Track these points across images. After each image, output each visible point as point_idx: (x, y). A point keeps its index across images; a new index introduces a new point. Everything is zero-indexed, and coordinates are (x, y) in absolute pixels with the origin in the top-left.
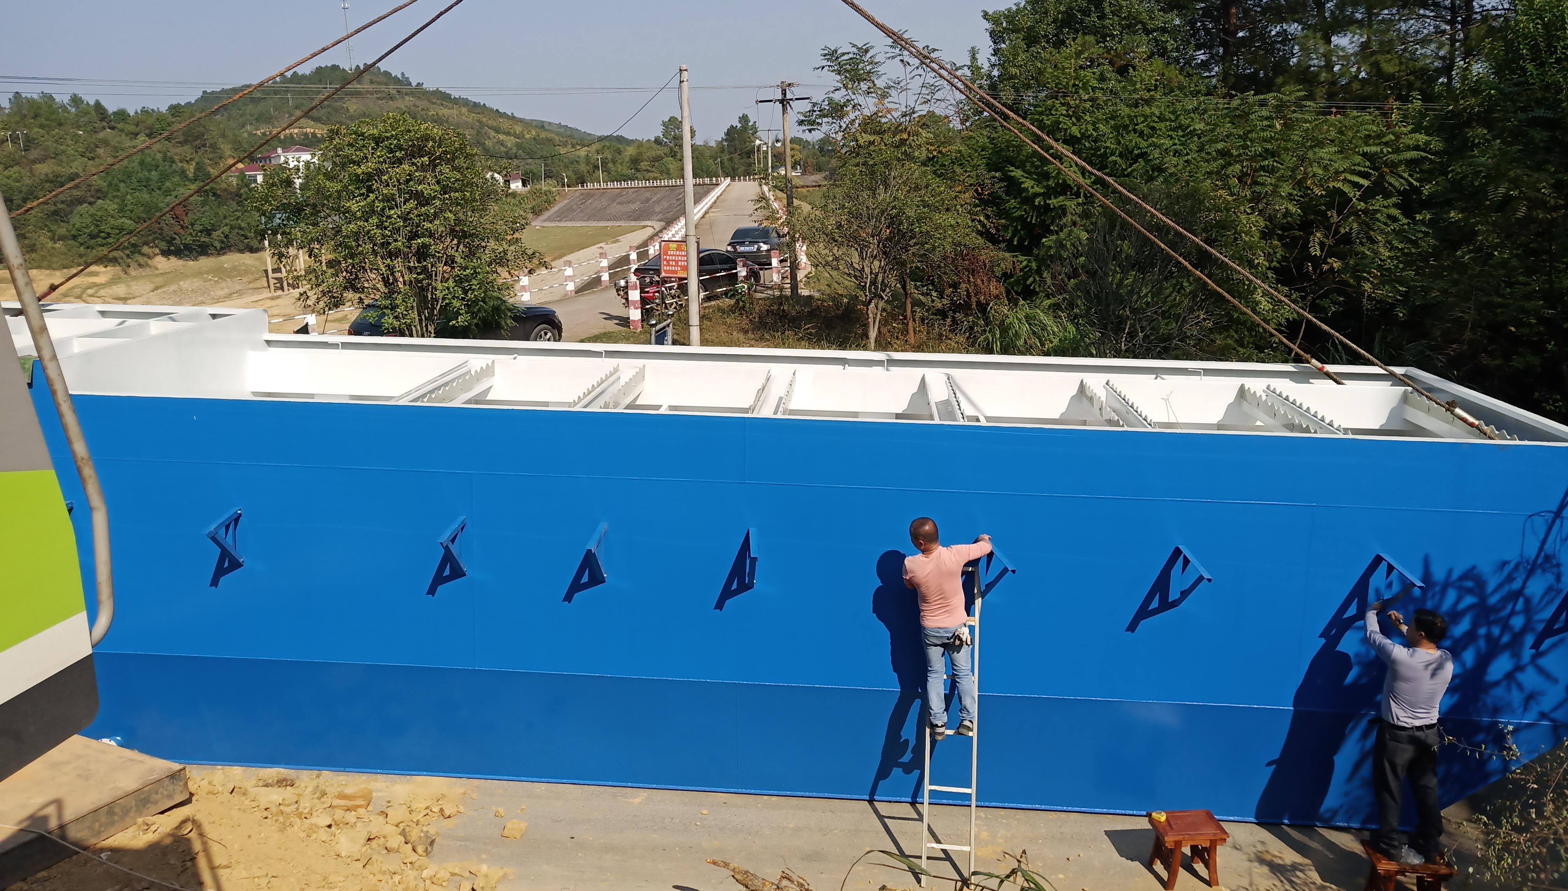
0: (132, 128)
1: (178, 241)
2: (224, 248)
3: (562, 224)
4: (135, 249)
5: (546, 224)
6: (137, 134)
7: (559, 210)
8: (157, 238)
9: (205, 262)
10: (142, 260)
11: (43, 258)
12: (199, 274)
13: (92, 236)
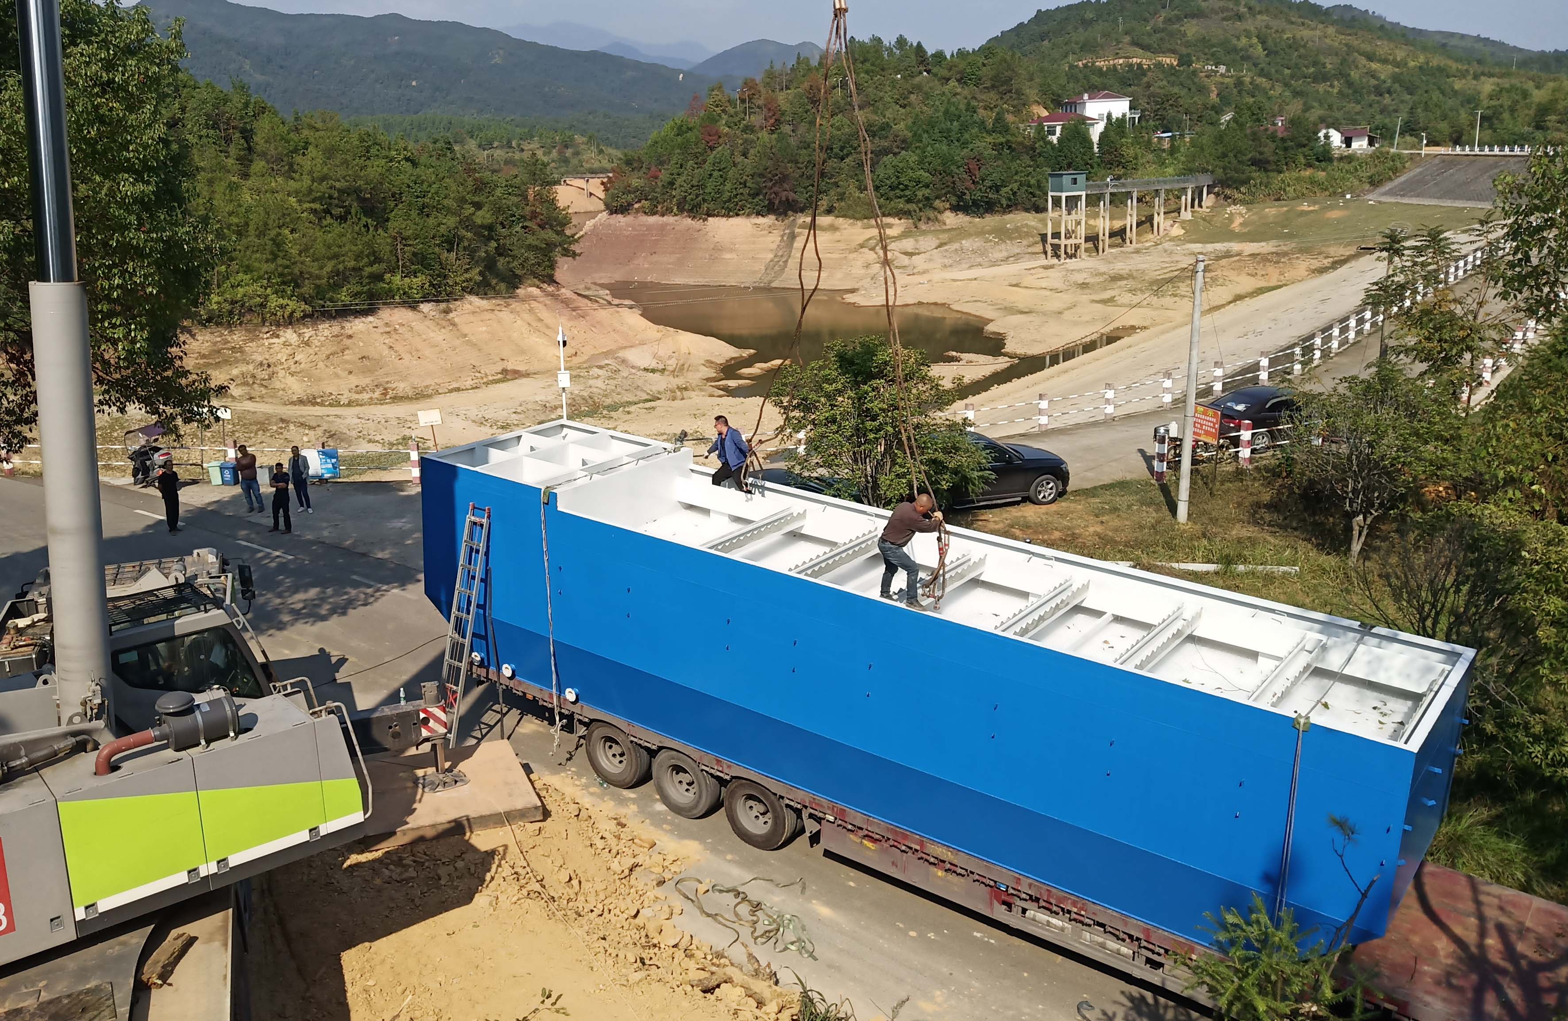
0: (944, 73)
1: (967, 197)
2: (1009, 208)
3: (1406, 200)
4: (928, 203)
5: (1383, 199)
6: (949, 79)
7: (1405, 182)
8: (949, 192)
9: (991, 221)
10: (931, 214)
11: (849, 207)
12: (981, 233)
13: (892, 188)
